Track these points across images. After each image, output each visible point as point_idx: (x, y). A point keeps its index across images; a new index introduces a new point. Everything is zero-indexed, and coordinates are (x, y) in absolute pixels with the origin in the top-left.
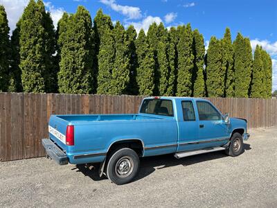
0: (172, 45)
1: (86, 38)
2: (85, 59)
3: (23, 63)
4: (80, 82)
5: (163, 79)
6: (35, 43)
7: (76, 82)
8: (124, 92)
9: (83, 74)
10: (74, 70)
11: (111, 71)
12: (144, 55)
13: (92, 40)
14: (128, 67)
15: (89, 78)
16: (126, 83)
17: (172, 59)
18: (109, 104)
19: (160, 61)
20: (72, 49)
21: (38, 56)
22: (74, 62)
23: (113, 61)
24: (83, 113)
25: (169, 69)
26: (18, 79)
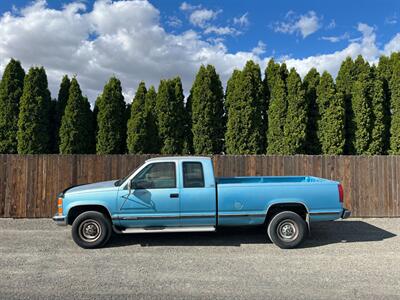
0: (378, 84)
1: (253, 95)
2: (252, 117)
3: (195, 126)
4: (247, 142)
5: (361, 132)
6: (205, 107)
7: (243, 142)
8: (298, 151)
9: (250, 133)
10: (240, 130)
11: (282, 127)
12: (327, 104)
13: (260, 95)
14: (303, 121)
15: (257, 137)
16: (301, 141)
17: (378, 102)
18: (279, 165)
19: (355, 107)
20: (239, 108)
21: (207, 119)
22: (240, 122)
23: (285, 116)
24: (249, 175)
25: (373, 117)
26: (191, 142)
